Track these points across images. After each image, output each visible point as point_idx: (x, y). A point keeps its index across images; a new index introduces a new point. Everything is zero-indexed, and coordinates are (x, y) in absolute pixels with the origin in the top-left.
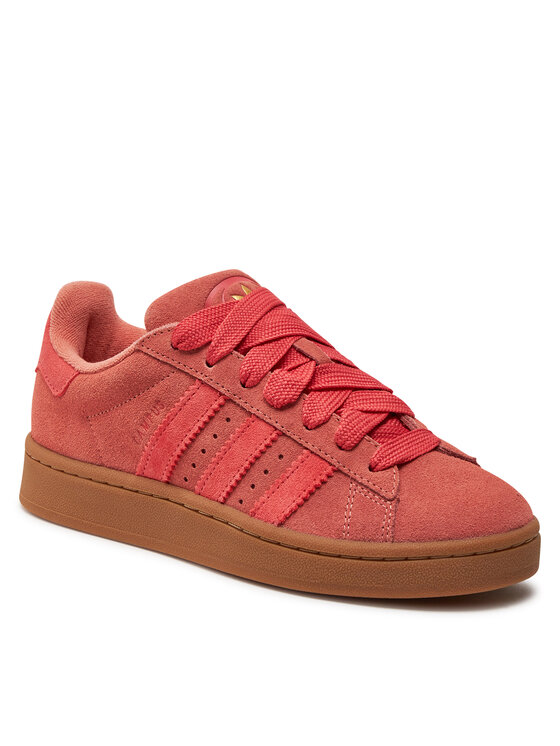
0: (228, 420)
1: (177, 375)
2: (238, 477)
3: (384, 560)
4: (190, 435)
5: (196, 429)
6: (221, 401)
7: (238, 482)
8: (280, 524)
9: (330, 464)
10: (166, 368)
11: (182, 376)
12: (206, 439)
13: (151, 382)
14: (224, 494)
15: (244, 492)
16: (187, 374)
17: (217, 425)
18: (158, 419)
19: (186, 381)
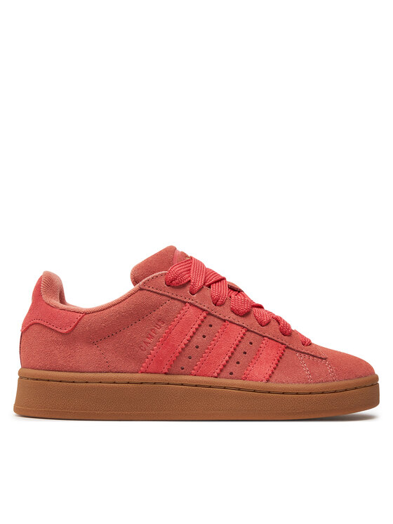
0: (211, 326)
1: (172, 301)
2: (227, 358)
3: (335, 392)
4: (188, 337)
5: (191, 334)
6: (205, 314)
7: (227, 362)
8: (268, 381)
9: (282, 344)
10: (164, 298)
11: (176, 302)
12: (198, 339)
13: (155, 307)
14: (218, 371)
15: (232, 367)
16: (179, 300)
17: (204, 330)
18: (161, 331)
19: (179, 304)
